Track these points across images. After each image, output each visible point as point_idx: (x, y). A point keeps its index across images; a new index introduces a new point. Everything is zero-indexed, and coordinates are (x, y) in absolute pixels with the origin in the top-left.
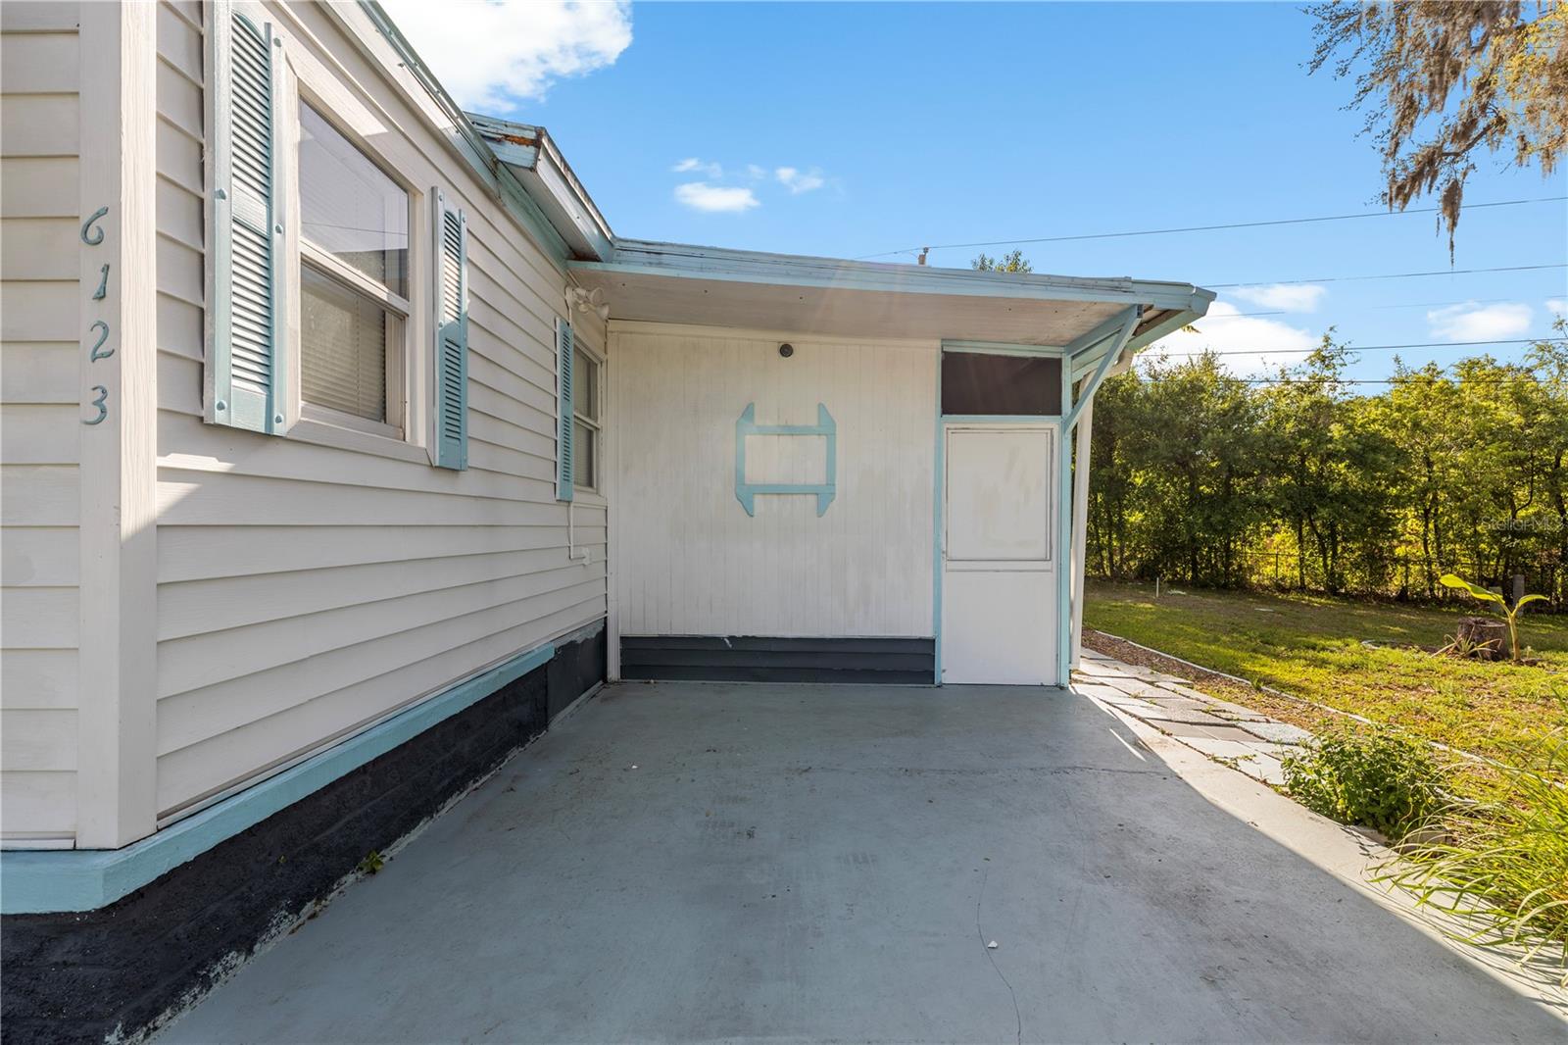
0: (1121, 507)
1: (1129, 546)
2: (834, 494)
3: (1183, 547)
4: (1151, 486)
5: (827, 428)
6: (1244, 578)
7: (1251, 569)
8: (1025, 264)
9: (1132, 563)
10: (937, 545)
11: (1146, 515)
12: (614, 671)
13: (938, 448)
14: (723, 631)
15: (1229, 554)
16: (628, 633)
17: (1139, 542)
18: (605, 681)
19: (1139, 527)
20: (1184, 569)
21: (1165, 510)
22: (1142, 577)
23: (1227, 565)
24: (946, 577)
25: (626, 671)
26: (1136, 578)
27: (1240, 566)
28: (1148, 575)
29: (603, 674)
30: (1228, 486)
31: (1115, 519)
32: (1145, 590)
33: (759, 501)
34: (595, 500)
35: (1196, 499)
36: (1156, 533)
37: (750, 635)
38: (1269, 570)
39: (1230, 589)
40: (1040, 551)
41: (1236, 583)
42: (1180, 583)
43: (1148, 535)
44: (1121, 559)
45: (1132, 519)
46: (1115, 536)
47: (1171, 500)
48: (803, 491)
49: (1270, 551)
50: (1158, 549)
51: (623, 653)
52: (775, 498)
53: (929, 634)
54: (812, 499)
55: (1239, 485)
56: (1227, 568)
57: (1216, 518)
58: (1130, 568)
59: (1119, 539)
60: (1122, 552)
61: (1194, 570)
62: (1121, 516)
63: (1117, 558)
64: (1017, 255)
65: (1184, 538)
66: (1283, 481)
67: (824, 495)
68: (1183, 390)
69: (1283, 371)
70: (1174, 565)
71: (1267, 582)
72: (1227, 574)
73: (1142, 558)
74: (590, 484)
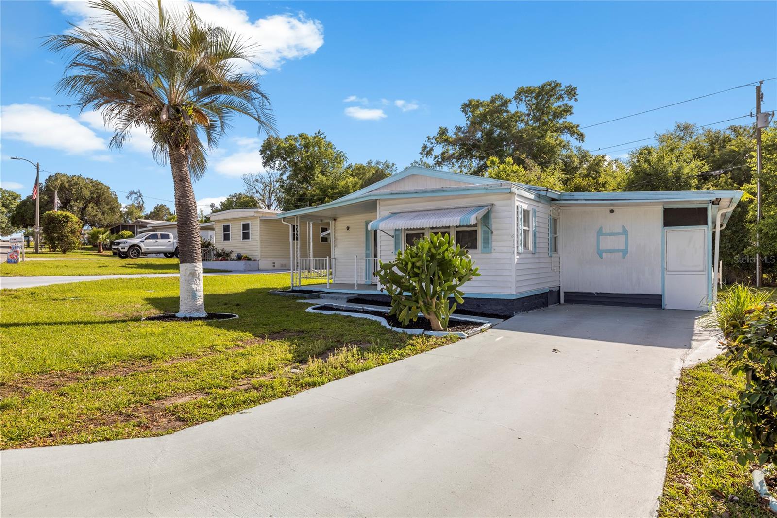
2: (628, 252)
5: (625, 232)
10: (663, 266)
12: (562, 301)
13: (663, 237)
14: (594, 291)
16: (566, 291)
18: (560, 303)
24: (667, 277)
25: (566, 301)
29: (559, 301)
33: (604, 255)
34: (557, 255)
37: (602, 292)
40: (702, 268)
48: (618, 251)
51: (565, 296)
52: (609, 253)
53: (660, 293)
54: (621, 253)
67: (625, 252)
74: (555, 251)
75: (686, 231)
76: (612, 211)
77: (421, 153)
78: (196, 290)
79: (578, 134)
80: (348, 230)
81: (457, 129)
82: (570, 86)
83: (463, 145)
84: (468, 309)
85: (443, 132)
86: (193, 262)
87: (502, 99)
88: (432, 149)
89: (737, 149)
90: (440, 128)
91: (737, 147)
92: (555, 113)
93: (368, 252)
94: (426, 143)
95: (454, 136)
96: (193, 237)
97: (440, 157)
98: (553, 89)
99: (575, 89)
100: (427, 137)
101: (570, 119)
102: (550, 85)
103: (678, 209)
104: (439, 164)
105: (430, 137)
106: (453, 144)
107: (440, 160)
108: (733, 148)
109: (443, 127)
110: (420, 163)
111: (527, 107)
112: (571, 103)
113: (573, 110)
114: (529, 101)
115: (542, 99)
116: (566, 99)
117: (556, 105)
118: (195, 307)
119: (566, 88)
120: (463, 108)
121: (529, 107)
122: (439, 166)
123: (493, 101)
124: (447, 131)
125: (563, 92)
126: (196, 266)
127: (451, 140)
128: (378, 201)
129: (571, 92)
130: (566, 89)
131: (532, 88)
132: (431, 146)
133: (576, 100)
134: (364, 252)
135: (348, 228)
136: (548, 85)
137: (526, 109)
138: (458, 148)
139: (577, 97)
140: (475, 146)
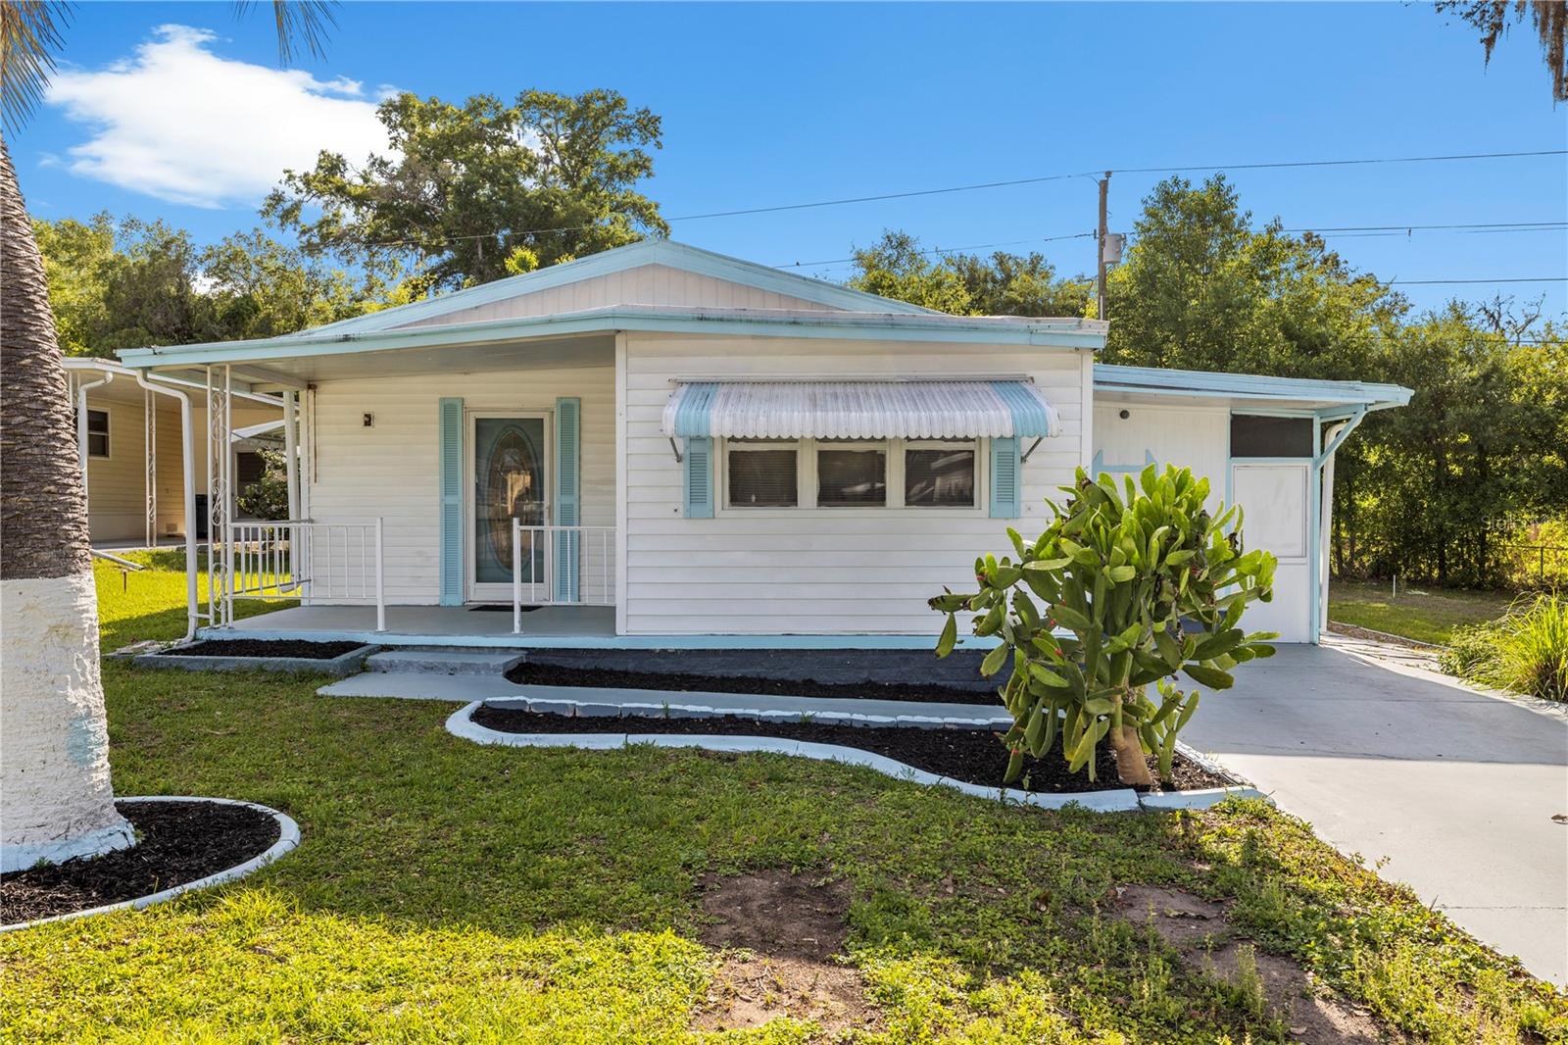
0: (1352, 489)
1: (1360, 538)
3: (1428, 539)
4: (1388, 466)
6: (1501, 577)
7: (1510, 565)
8: (1230, 189)
9: (1365, 559)
11: (1382, 500)
13: (1228, 480)
15: (1485, 546)
17: (1373, 533)
19: (1374, 515)
20: (1429, 565)
21: (1405, 494)
22: (1378, 576)
23: (1481, 561)
26: (1370, 577)
27: (1497, 562)
28: (1385, 574)
30: (1481, 464)
31: (1345, 505)
32: (1381, 590)
35: (1443, 482)
36: (1394, 523)
38: (1533, 567)
39: (1484, 590)
40: (1298, 550)
41: (1493, 583)
42: (1425, 583)
43: (1385, 524)
44: (1352, 554)
45: (1365, 504)
46: (1343, 525)
47: (1413, 482)
49: (1534, 544)
50: (1398, 541)
55: (1497, 463)
56: (1482, 565)
57: (1463, 505)
58: (1362, 564)
59: (1350, 529)
60: (1353, 545)
61: (1441, 567)
62: (1351, 502)
63: (1346, 553)
64: (1220, 179)
65: (1428, 528)
66: (1547, 459)
68: (1426, 355)
69: (1549, 326)
70: (1417, 561)
71: (1530, 581)
72: (1483, 573)
73: (1377, 552)
75: (1271, 468)
76: (1124, 414)
77: (265, 213)
78: (89, 715)
79: (659, 225)
80: (368, 423)
81: (374, 163)
82: (646, 111)
83: (383, 211)
84: (948, 684)
85: (332, 165)
86: (67, 572)
87: (497, 108)
88: (297, 206)
89: (1021, 300)
90: (323, 152)
91: (1021, 295)
92: (613, 168)
93: (451, 500)
94: (282, 188)
95: (359, 181)
96: (54, 437)
97: (315, 231)
98: (611, 108)
99: (658, 119)
100: (285, 172)
101: (640, 189)
102: (604, 98)
103: (1259, 417)
104: (311, 249)
105: (293, 173)
106: (360, 200)
107: (316, 240)
108: (1014, 295)
109: (333, 151)
110: (253, 239)
111: (544, 142)
112: (649, 150)
113: (654, 167)
114: (549, 126)
115: (582, 129)
116: (637, 139)
117: (613, 148)
118: (84, 804)
119: (639, 114)
120: (383, 113)
121: (549, 141)
122: (311, 254)
123: (474, 109)
124: (344, 165)
125: (630, 122)
126: (81, 590)
127: (352, 190)
128: (619, 339)
129: (648, 125)
130: (637, 117)
131: (558, 99)
132: (297, 197)
133: (659, 145)
134: (436, 499)
135: (368, 421)
136: (599, 99)
137: (542, 145)
138: (370, 215)
139: (659, 138)
140: (419, 215)
